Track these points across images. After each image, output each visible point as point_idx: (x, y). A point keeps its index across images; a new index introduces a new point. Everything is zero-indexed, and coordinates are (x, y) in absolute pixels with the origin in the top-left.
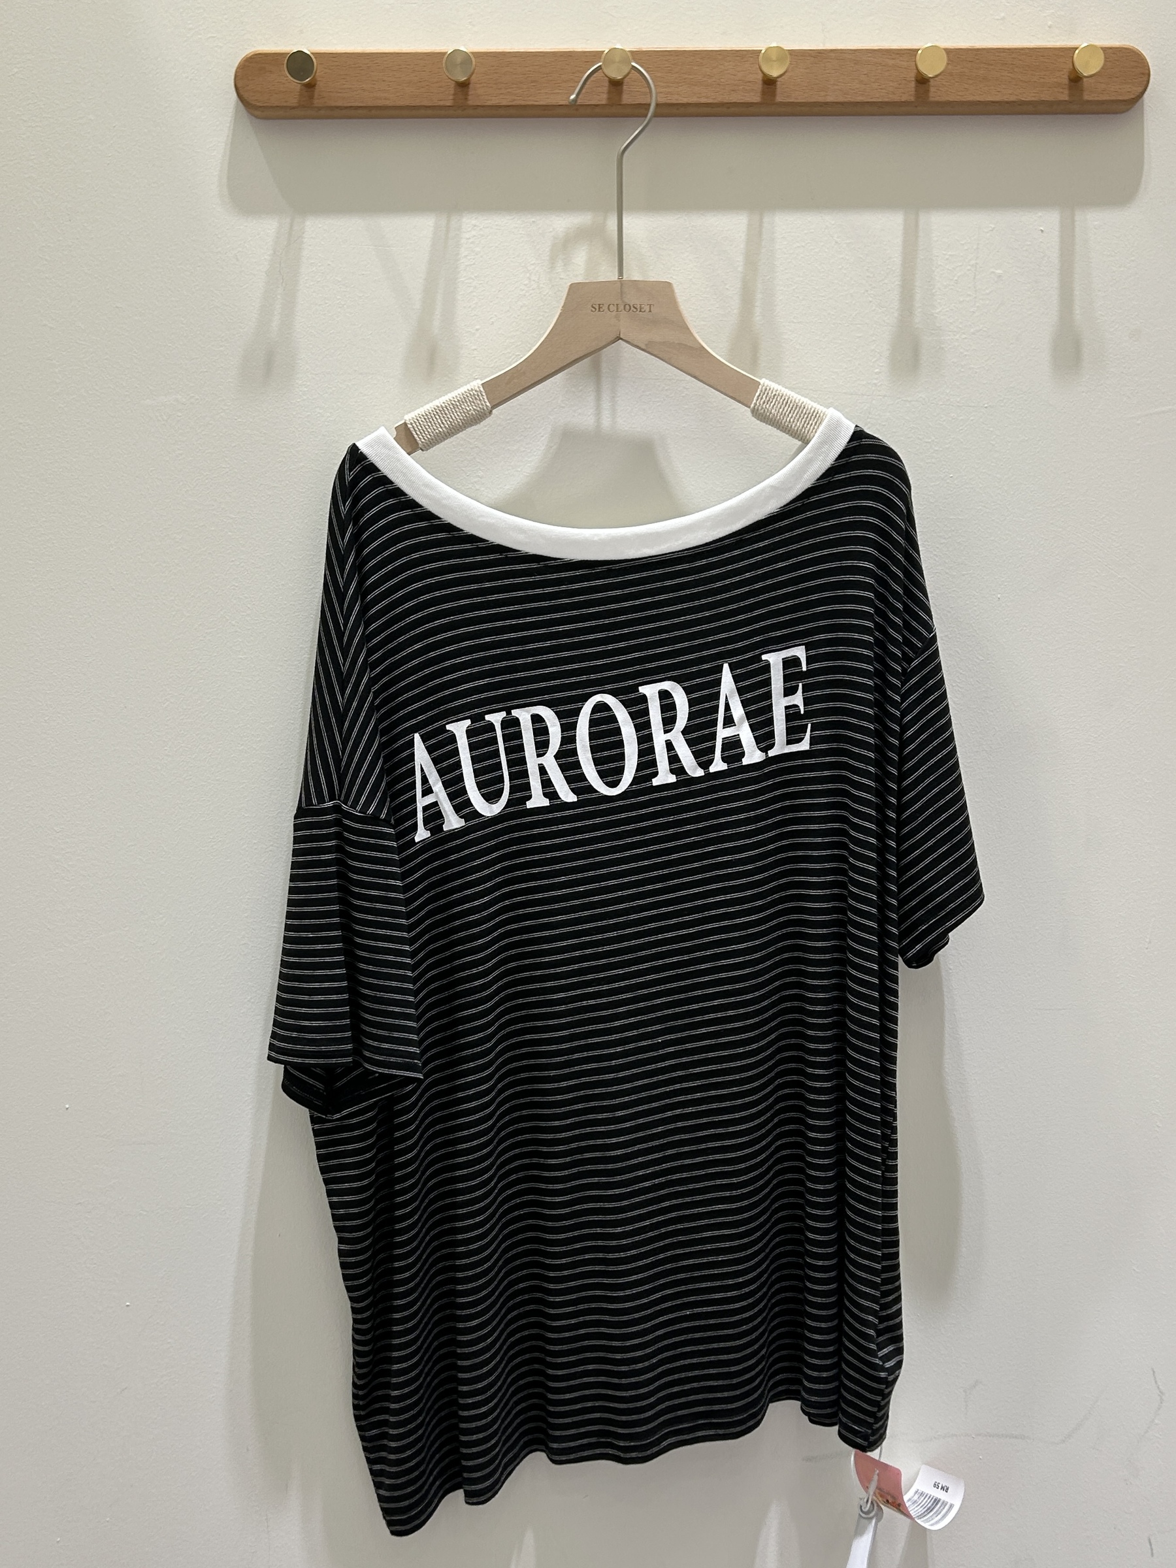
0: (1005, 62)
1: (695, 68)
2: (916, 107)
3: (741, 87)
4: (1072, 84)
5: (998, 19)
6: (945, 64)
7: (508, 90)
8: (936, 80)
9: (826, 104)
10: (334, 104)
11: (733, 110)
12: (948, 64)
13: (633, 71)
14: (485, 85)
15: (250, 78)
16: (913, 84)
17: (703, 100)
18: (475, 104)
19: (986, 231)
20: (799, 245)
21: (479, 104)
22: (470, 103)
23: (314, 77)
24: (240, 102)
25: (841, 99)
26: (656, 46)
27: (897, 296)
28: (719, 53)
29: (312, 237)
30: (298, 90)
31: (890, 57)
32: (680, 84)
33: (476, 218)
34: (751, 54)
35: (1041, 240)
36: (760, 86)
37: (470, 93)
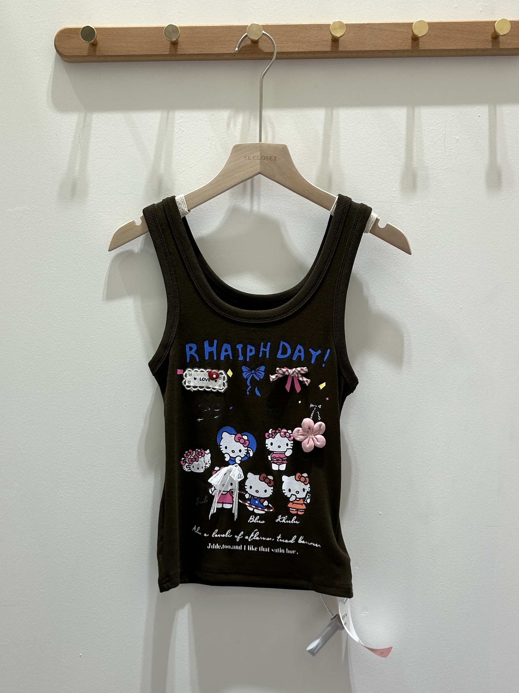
0: (458, 29)
1: (297, 33)
2: (412, 52)
3: (320, 43)
4: (494, 40)
5: (454, 8)
6: (427, 30)
7: (198, 46)
8: (422, 39)
9: (365, 51)
10: (107, 54)
11: (316, 55)
12: (429, 30)
13: (263, 36)
14: (187, 43)
15: (63, 41)
16: (410, 41)
17: (301, 50)
18: (182, 53)
19: (450, 116)
20: (352, 125)
21: (183, 54)
22: (179, 53)
23: (95, 40)
24: (57, 54)
25: (373, 49)
26: (275, 23)
27: (404, 151)
28: (308, 26)
29: (96, 123)
30: (88, 47)
31: (398, 27)
32: (289, 42)
33: (182, 113)
34: (326, 26)
35: (479, 121)
36: (331, 43)
37: (178, 48)
